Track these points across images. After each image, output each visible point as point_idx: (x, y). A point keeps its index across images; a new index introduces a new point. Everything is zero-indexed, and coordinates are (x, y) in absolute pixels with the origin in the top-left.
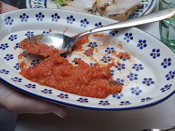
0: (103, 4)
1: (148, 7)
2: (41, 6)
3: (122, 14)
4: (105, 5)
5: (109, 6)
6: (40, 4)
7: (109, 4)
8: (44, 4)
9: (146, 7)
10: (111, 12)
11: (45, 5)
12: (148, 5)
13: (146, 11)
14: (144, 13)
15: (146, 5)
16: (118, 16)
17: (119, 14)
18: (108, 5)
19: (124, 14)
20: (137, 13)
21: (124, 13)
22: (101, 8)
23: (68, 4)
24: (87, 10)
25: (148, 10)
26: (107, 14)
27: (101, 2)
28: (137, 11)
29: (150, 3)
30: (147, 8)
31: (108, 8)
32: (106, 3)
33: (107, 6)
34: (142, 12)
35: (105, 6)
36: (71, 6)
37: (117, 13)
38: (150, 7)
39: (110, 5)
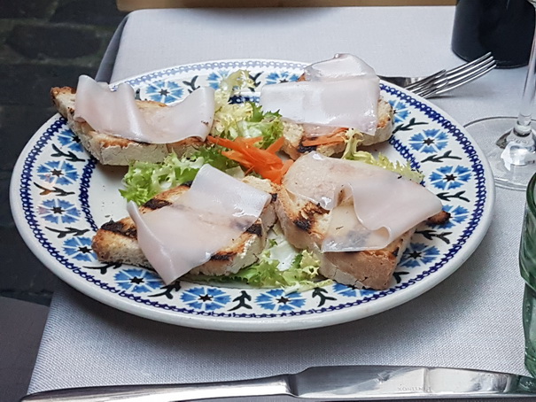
0: (302, 205)
1: (468, 220)
2: (67, 204)
3: (378, 253)
4: (309, 208)
5: (326, 215)
6: (64, 193)
7: (325, 208)
8: (79, 192)
9: (459, 220)
10: (333, 240)
11: (84, 196)
12: (465, 211)
13: (462, 240)
14: (455, 246)
15: (459, 211)
16: (363, 258)
17: (367, 252)
18: (321, 211)
19: (386, 253)
20: (430, 244)
21: (383, 250)
22: (296, 222)
23: (169, 199)
24: (240, 226)
25: (468, 233)
26: (320, 247)
27: (292, 197)
28: (429, 235)
29: (471, 207)
30: (465, 225)
31: (322, 224)
32: (313, 201)
33: (315, 215)
34: (448, 242)
35: (309, 214)
36: (181, 207)
37: (357, 249)
38: (473, 224)
39: (328, 212)
